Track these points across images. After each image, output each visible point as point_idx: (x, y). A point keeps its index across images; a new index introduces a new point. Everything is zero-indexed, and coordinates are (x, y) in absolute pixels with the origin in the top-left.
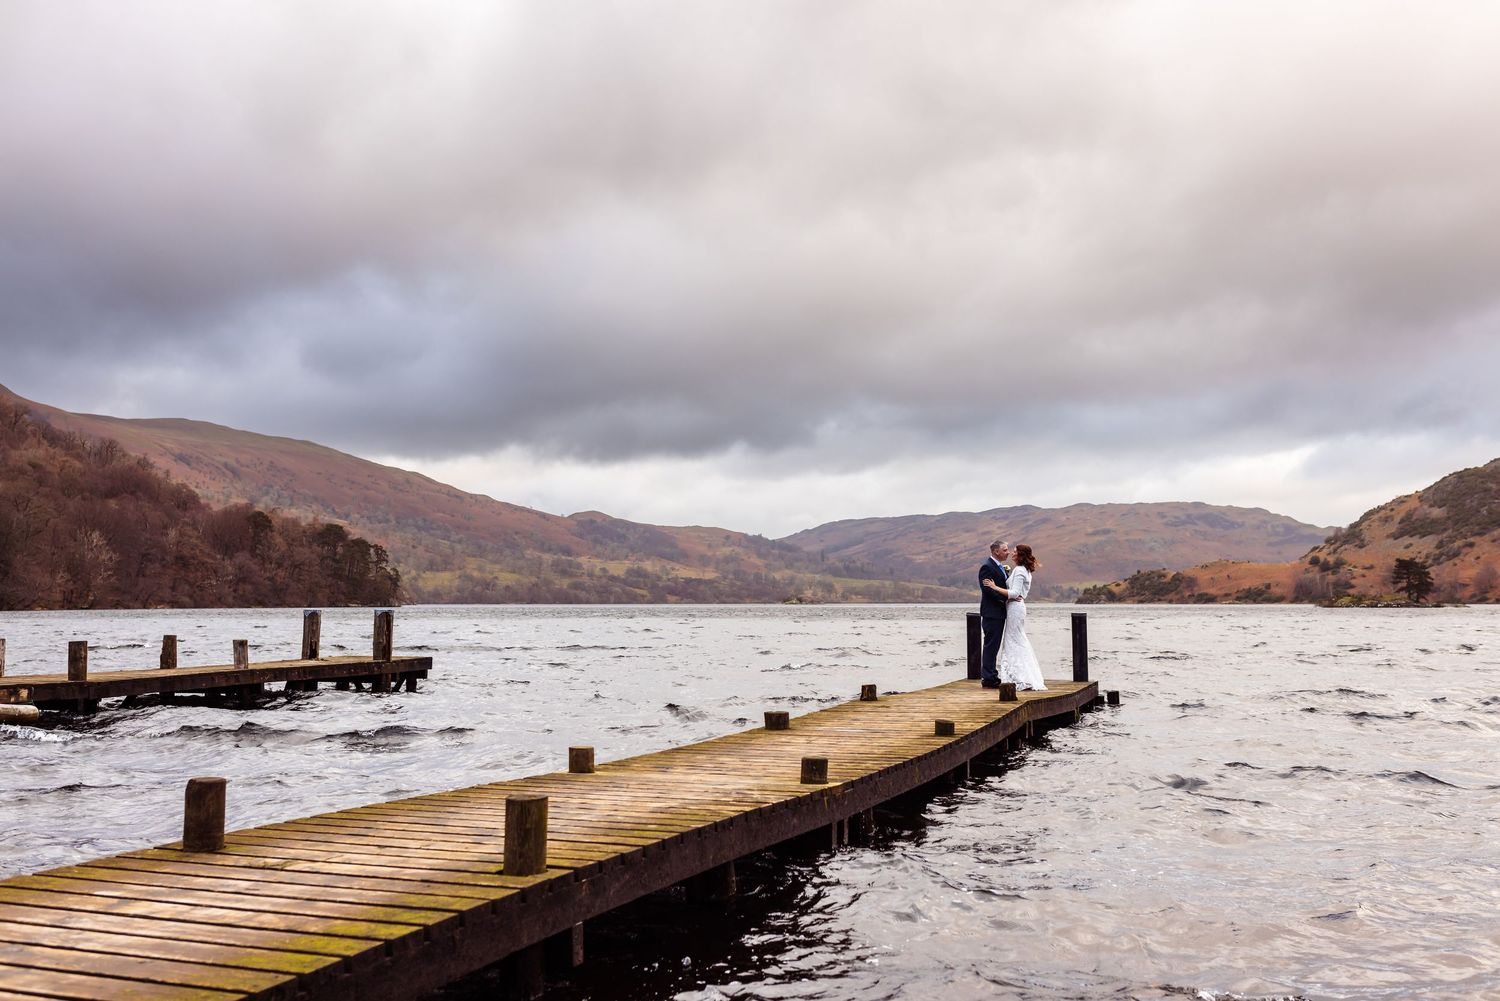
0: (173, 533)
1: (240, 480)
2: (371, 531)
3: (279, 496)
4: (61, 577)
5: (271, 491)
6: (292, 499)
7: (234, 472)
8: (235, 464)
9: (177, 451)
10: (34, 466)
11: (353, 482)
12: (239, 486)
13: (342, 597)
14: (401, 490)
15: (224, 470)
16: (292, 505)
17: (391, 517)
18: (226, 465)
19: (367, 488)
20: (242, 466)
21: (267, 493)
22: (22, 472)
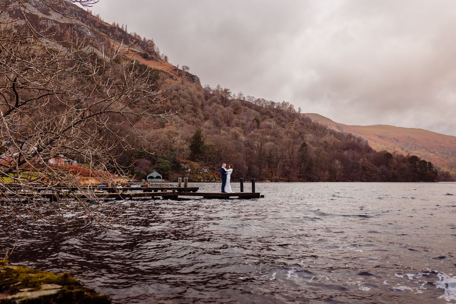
0: (361, 160)
1: (398, 142)
2: (443, 157)
3: (411, 147)
4: (327, 173)
5: (408, 145)
6: (415, 147)
7: (397, 140)
8: (397, 138)
9: (379, 135)
10: (325, 142)
11: (436, 141)
12: (398, 144)
13: (417, 179)
14: (453, 143)
15: (393, 140)
16: (415, 150)
17: (450, 152)
18: (394, 138)
19: (441, 143)
20: (399, 138)
21: (407, 146)
22: (322, 144)
